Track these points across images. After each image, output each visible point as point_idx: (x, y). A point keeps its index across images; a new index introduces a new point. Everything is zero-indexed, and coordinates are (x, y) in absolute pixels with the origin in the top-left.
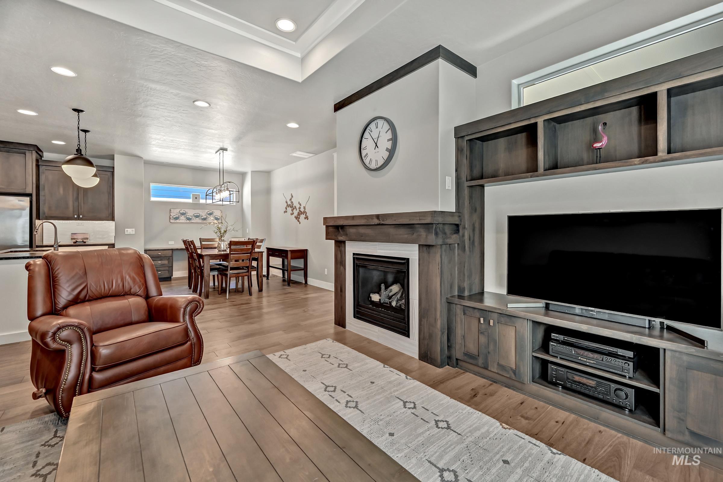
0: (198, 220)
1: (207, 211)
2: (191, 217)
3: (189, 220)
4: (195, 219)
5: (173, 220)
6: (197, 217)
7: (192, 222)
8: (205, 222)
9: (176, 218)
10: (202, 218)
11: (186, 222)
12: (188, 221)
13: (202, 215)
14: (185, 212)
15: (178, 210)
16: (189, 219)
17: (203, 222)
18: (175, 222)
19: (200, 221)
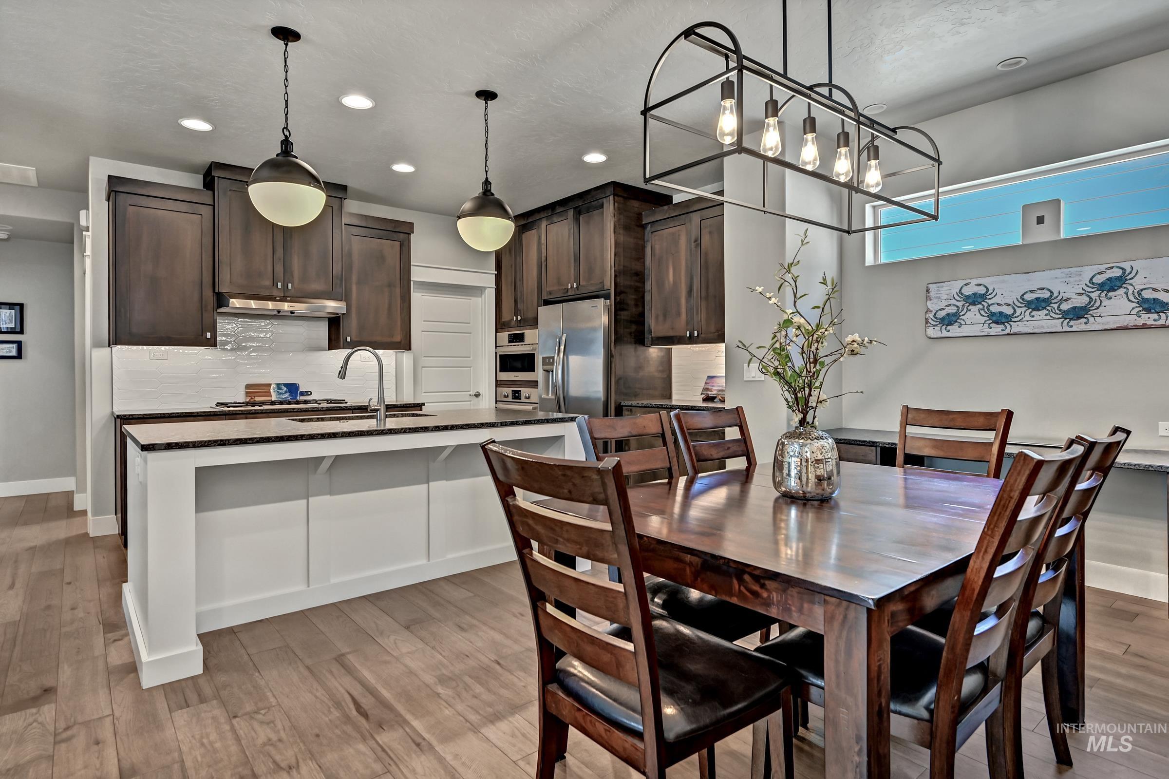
0: (1042, 321)
1: (1088, 272)
2: (1008, 311)
3: (1003, 323)
4: (1027, 317)
5: (938, 328)
6: (1037, 305)
7: (1014, 330)
8: (1078, 325)
9: (950, 320)
10: (1065, 307)
11: (986, 331)
12: (997, 329)
13: (1067, 295)
14: (982, 290)
15: (956, 286)
16: (999, 319)
17: (1067, 329)
18: (945, 334)
19: (1056, 325)
